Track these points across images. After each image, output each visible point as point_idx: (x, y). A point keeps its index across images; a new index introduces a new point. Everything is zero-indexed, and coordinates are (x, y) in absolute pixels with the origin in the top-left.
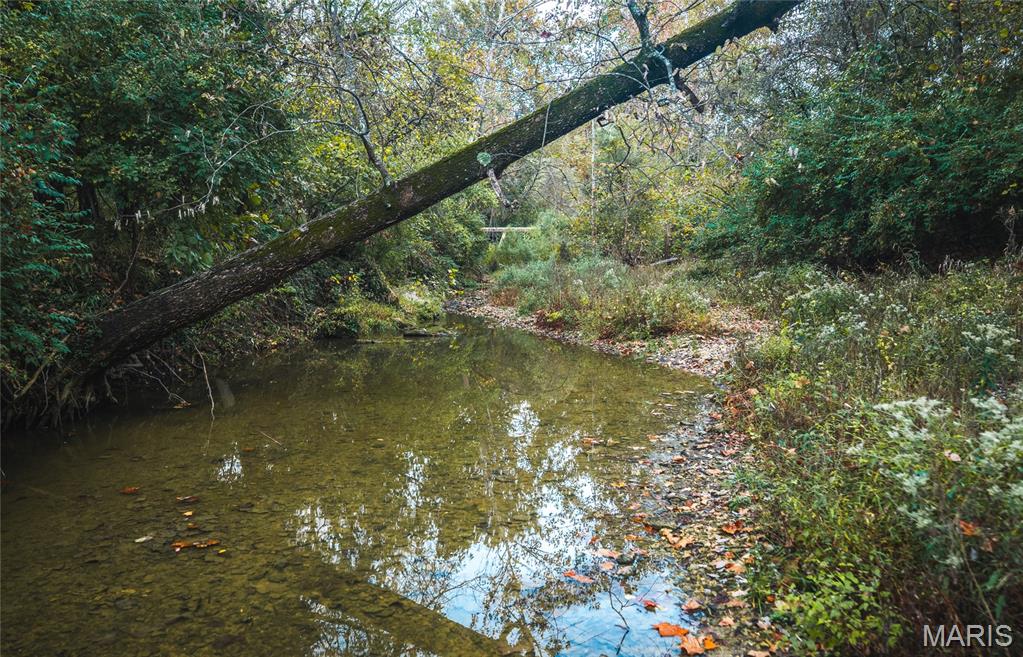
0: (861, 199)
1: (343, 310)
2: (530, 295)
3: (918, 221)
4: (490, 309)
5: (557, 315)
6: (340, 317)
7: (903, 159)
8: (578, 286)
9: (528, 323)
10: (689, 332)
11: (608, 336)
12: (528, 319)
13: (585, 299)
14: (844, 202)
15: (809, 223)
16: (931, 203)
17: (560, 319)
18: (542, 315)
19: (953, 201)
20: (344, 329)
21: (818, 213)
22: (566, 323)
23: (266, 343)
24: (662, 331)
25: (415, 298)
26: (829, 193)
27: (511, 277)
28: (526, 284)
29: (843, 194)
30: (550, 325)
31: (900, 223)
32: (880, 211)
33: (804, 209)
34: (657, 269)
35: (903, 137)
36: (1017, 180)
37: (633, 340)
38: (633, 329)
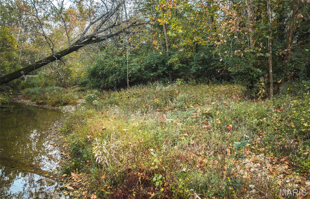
0: (108, 76)
2: (34, 96)
3: (117, 80)
4: (23, 100)
5: (41, 101)
8: (47, 94)
9: (34, 104)
10: (71, 104)
11: (54, 106)
12: (34, 103)
13: (49, 97)
14: (105, 76)
15: (99, 80)
16: (119, 77)
17: (42, 102)
18: (38, 102)
19: (123, 77)
21: (101, 78)
22: (44, 103)
24: (65, 104)
26: (103, 74)
27: (29, 92)
28: (33, 94)
29: (105, 74)
30: (40, 104)
31: (114, 81)
32: (110, 78)
33: (99, 77)
34: (73, 88)
35: (115, 64)
36: (131, 74)
37: (59, 106)
38: (59, 104)
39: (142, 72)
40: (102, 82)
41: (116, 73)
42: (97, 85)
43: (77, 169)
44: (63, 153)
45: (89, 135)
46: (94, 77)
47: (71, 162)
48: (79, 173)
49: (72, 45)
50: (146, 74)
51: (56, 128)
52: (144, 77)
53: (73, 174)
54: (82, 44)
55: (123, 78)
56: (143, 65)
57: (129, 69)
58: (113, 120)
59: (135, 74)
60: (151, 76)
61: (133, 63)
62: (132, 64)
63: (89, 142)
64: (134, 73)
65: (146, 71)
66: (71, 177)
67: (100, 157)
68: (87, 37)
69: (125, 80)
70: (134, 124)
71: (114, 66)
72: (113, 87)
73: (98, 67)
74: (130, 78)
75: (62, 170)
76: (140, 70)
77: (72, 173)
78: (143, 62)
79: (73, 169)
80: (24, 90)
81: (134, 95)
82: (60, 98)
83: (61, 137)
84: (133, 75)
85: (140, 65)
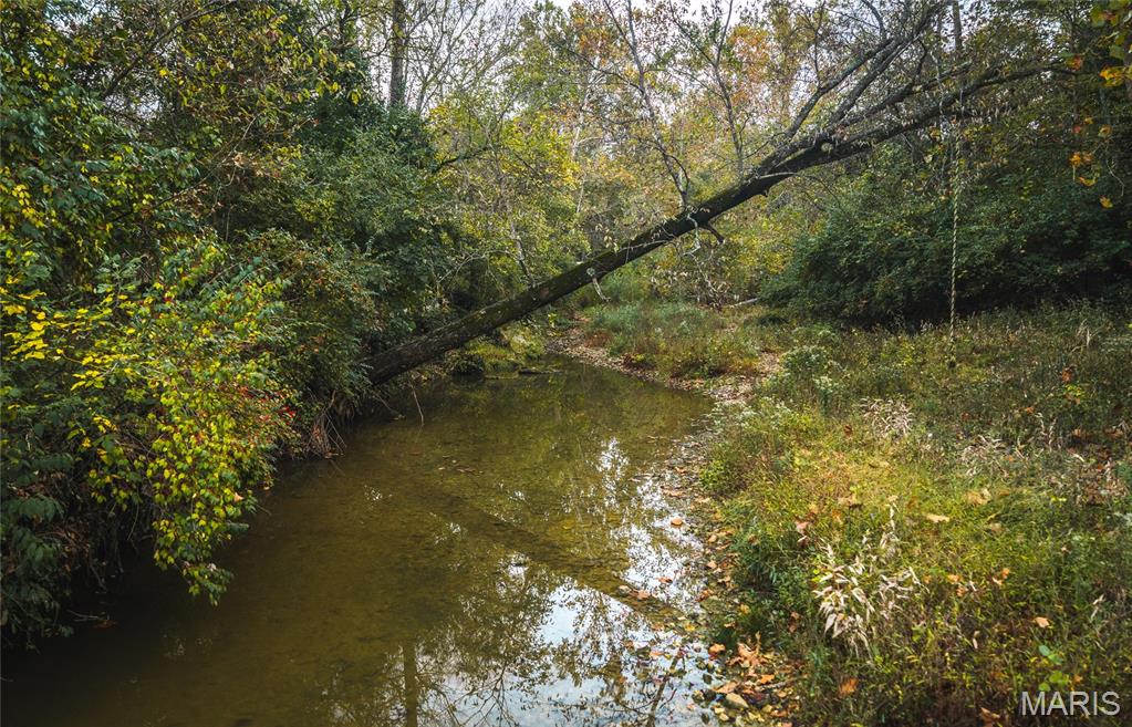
0: (873, 272)
1: (472, 352)
2: (618, 338)
3: (908, 291)
4: (584, 349)
5: (640, 357)
6: (470, 358)
7: (901, 246)
8: (658, 334)
9: (617, 363)
10: (735, 373)
11: (677, 375)
12: (618, 359)
13: (663, 345)
14: (863, 274)
15: (839, 288)
16: (918, 279)
17: (642, 361)
18: (628, 357)
19: (933, 278)
20: (474, 368)
21: (845, 281)
22: (647, 364)
23: (420, 378)
24: (717, 372)
25: (523, 341)
26: (852, 266)
27: (602, 320)
28: (616, 329)
29: (861, 267)
30: (634, 365)
31: (895, 294)
32: (881, 285)
33: (837, 276)
34: (741, 309)
35: (901, 228)
36: (968, 268)
37: (695, 379)
38: (696, 370)
39: (1015, 260)
40: (849, 294)
41: (904, 263)
42: (829, 307)
43: (758, 636)
44: (712, 564)
45: (801, 521)
46: (818, 279)
47: (736, 601)
48: (764, 651)
49: (750, 176)
50: (1031, 268)
51: (688, 464)
52: (1022, 278)
53: (744, 650)
54: (783, 168)
55: (931, 283)
56: (1020, 234)
57: (961, 247)
58: (887, 464)
59: (984, 269)
60: (1057, 278)
61: (977, 221)
62: (974, 228)
63: (801, 549)
64: (981, 265)
65: (1035, 257)
66: (737, 659)
67: (842, 615)
68: (804, 143)
69: (942, 289)
70: (973, 496)
71: (897, 238)
72: (890, 318)
73: (836, 239)
74: (960, 285)
75: (707, 625)
76: (1005, 253)
77: (741, 645)
78: (1023, 220)
79: (744, 633)
80: (587, 311)
81: (977, 353)
82: (700, 350)
83: (704, 501)
84: (974, 272)
85: (1008, 233)
